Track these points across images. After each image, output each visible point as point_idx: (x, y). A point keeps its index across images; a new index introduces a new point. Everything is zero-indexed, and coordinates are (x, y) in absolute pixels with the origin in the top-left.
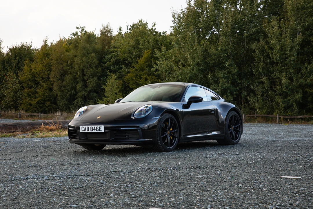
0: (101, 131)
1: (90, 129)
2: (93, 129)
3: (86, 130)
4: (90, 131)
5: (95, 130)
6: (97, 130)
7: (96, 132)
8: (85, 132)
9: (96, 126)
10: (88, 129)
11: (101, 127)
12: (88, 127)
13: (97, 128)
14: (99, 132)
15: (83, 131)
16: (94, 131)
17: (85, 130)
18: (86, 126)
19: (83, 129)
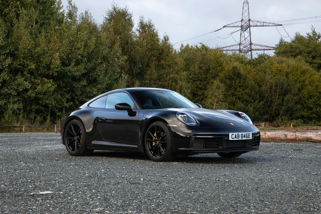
0: (250, 138)
1: (240, 136)
2: (243, 136)
3: (237, 137)
4: (240, 139)
5: (245, 137)
6: (247, 137)
7: (246, 139)
8: (236, 139)
9: (246, 133)
10: (239, 136)
11: (250, 134)
12: (239, 134)
13: (247, 135)
14: (248, 139)
15: (233, 138)
16: (244, 139)
17: (235, 137)
18: (237, 134)
19: (234, 136)
